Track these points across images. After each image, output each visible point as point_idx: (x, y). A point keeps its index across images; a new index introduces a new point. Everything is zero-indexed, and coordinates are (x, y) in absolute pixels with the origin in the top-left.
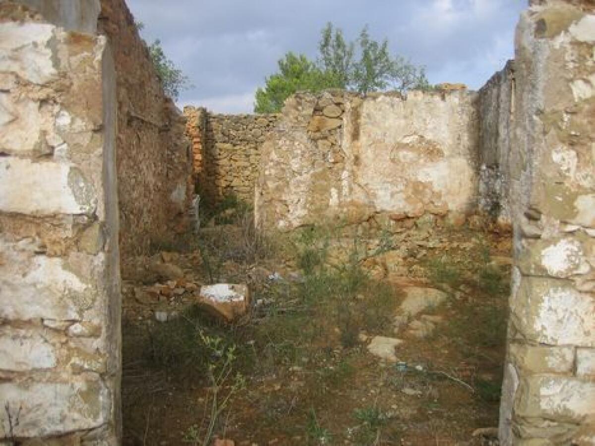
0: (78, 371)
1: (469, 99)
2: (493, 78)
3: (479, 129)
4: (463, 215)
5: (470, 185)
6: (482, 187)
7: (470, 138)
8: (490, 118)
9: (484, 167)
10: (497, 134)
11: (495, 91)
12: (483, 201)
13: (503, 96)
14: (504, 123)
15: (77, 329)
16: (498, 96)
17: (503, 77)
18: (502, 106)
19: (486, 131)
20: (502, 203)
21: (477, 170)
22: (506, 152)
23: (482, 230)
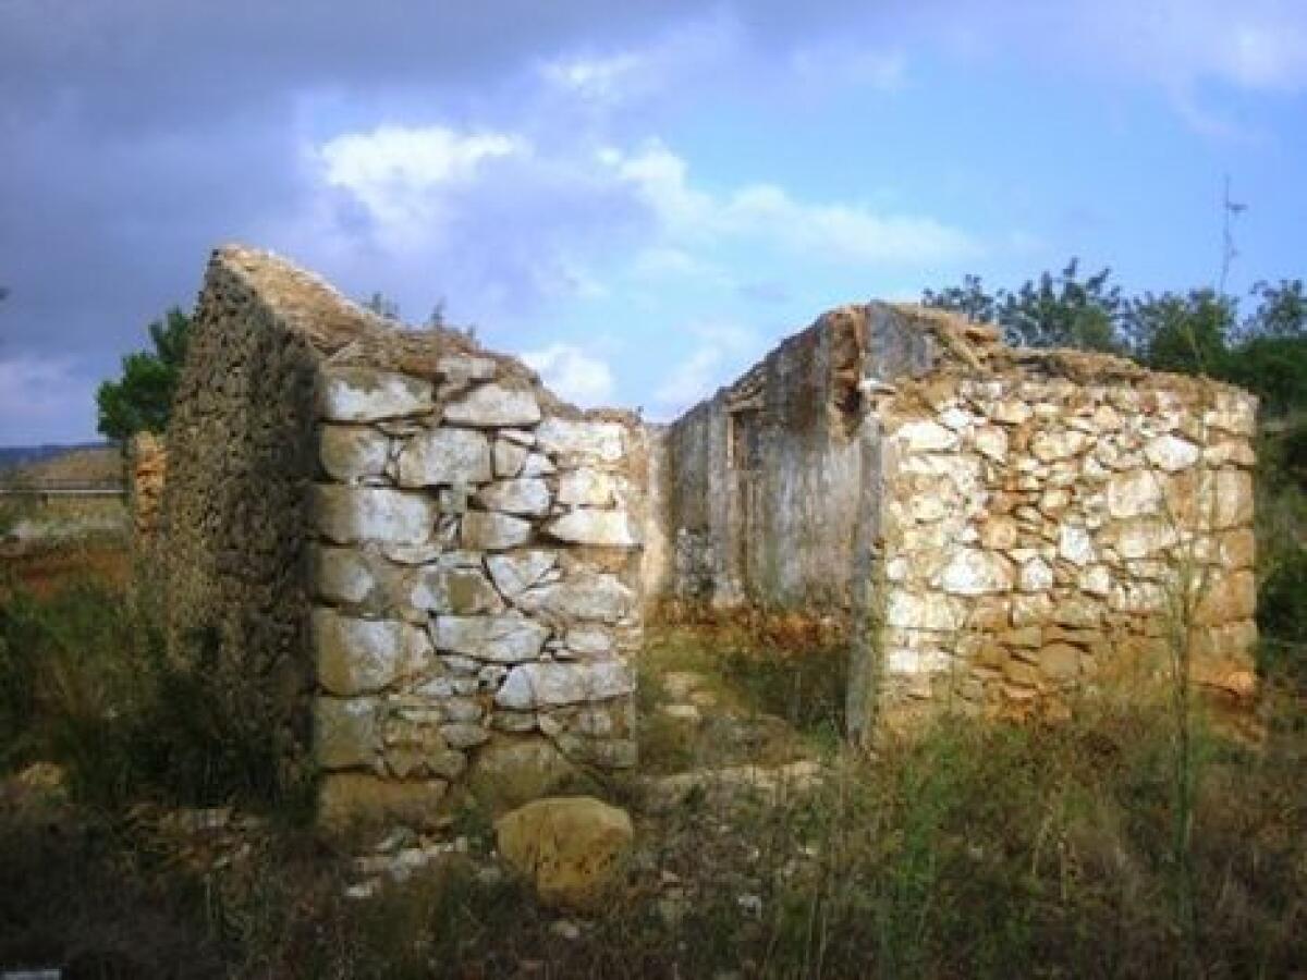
0: (622, 652)
1: (658, 435)
2: (697, 409)
3: (673, 479)
4: (654, 604)
5: (662, 558)
6: (681, 561)
7: (662, 492)
8: (691, 463)
9: (683, 532)
10: (706, 486)
11: (699, 428)
12: (683, 581)
13: (713, 435)
14: (717, 472)
15: (624, 622)
16: (706, 436)
17: (713, 409)
18: (713, 447)
19: (685, 481)
20: (718, 580)
21: (673, 537)
22: (721, 509)
23: (686, 620)
